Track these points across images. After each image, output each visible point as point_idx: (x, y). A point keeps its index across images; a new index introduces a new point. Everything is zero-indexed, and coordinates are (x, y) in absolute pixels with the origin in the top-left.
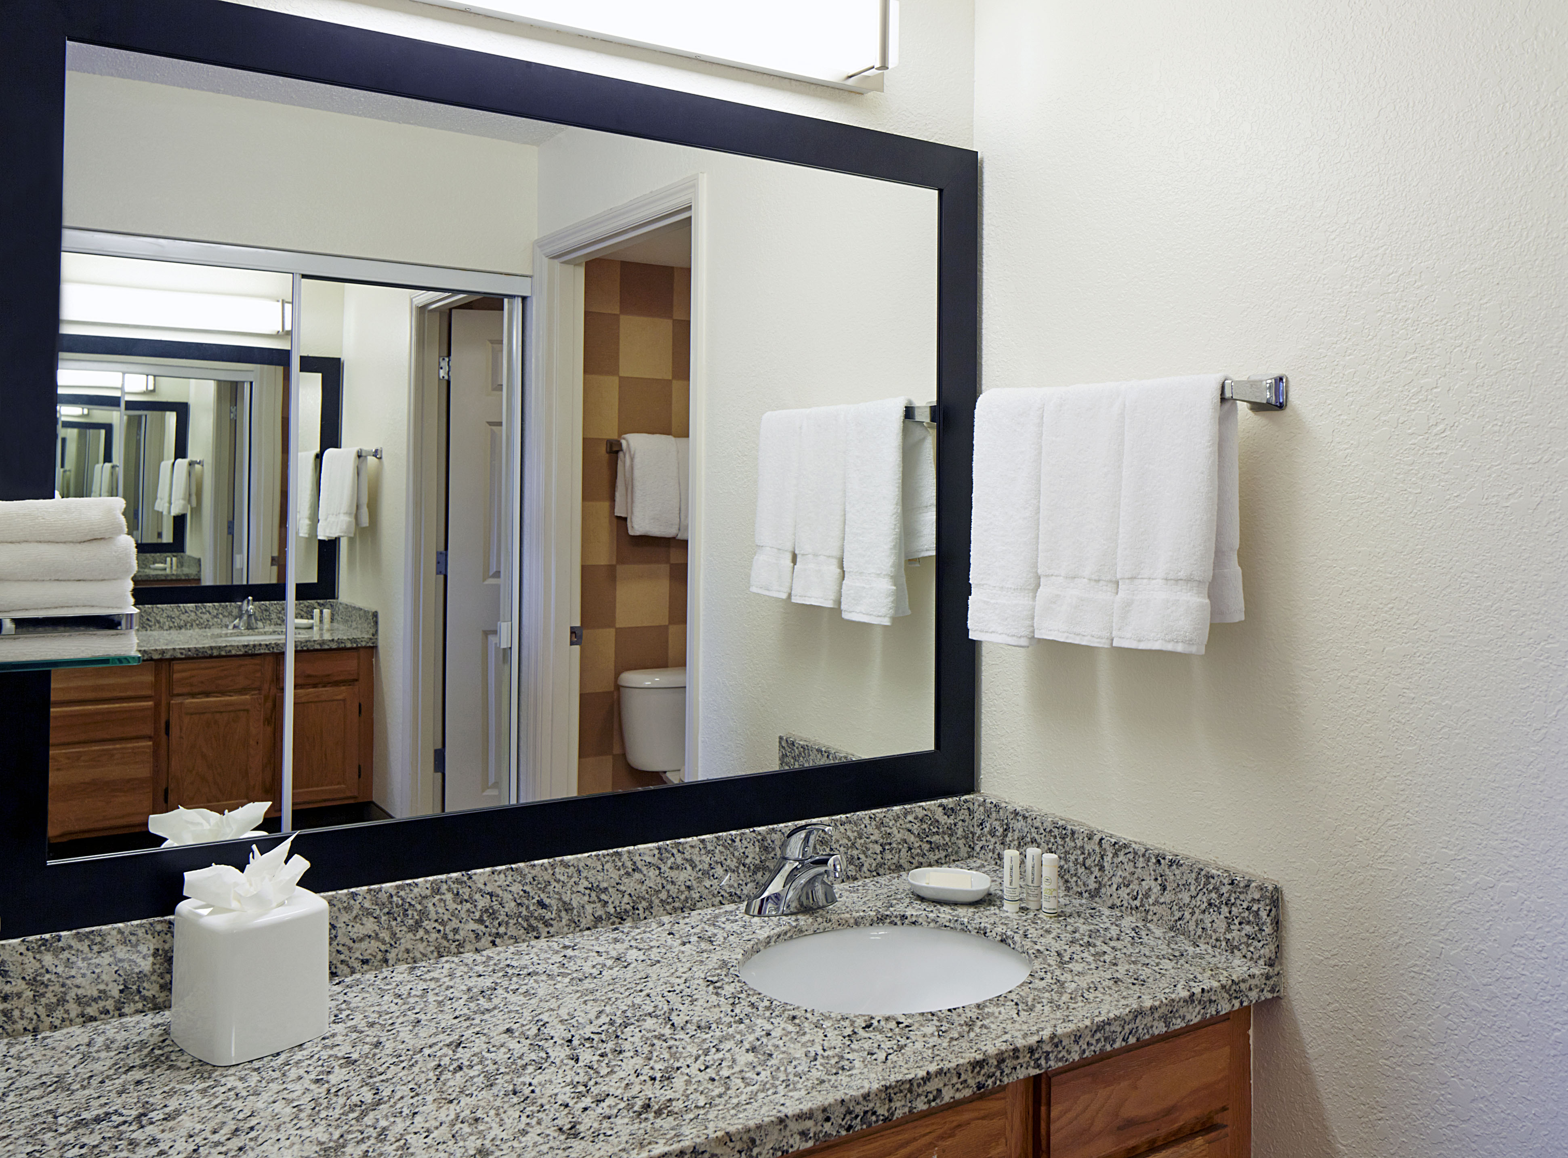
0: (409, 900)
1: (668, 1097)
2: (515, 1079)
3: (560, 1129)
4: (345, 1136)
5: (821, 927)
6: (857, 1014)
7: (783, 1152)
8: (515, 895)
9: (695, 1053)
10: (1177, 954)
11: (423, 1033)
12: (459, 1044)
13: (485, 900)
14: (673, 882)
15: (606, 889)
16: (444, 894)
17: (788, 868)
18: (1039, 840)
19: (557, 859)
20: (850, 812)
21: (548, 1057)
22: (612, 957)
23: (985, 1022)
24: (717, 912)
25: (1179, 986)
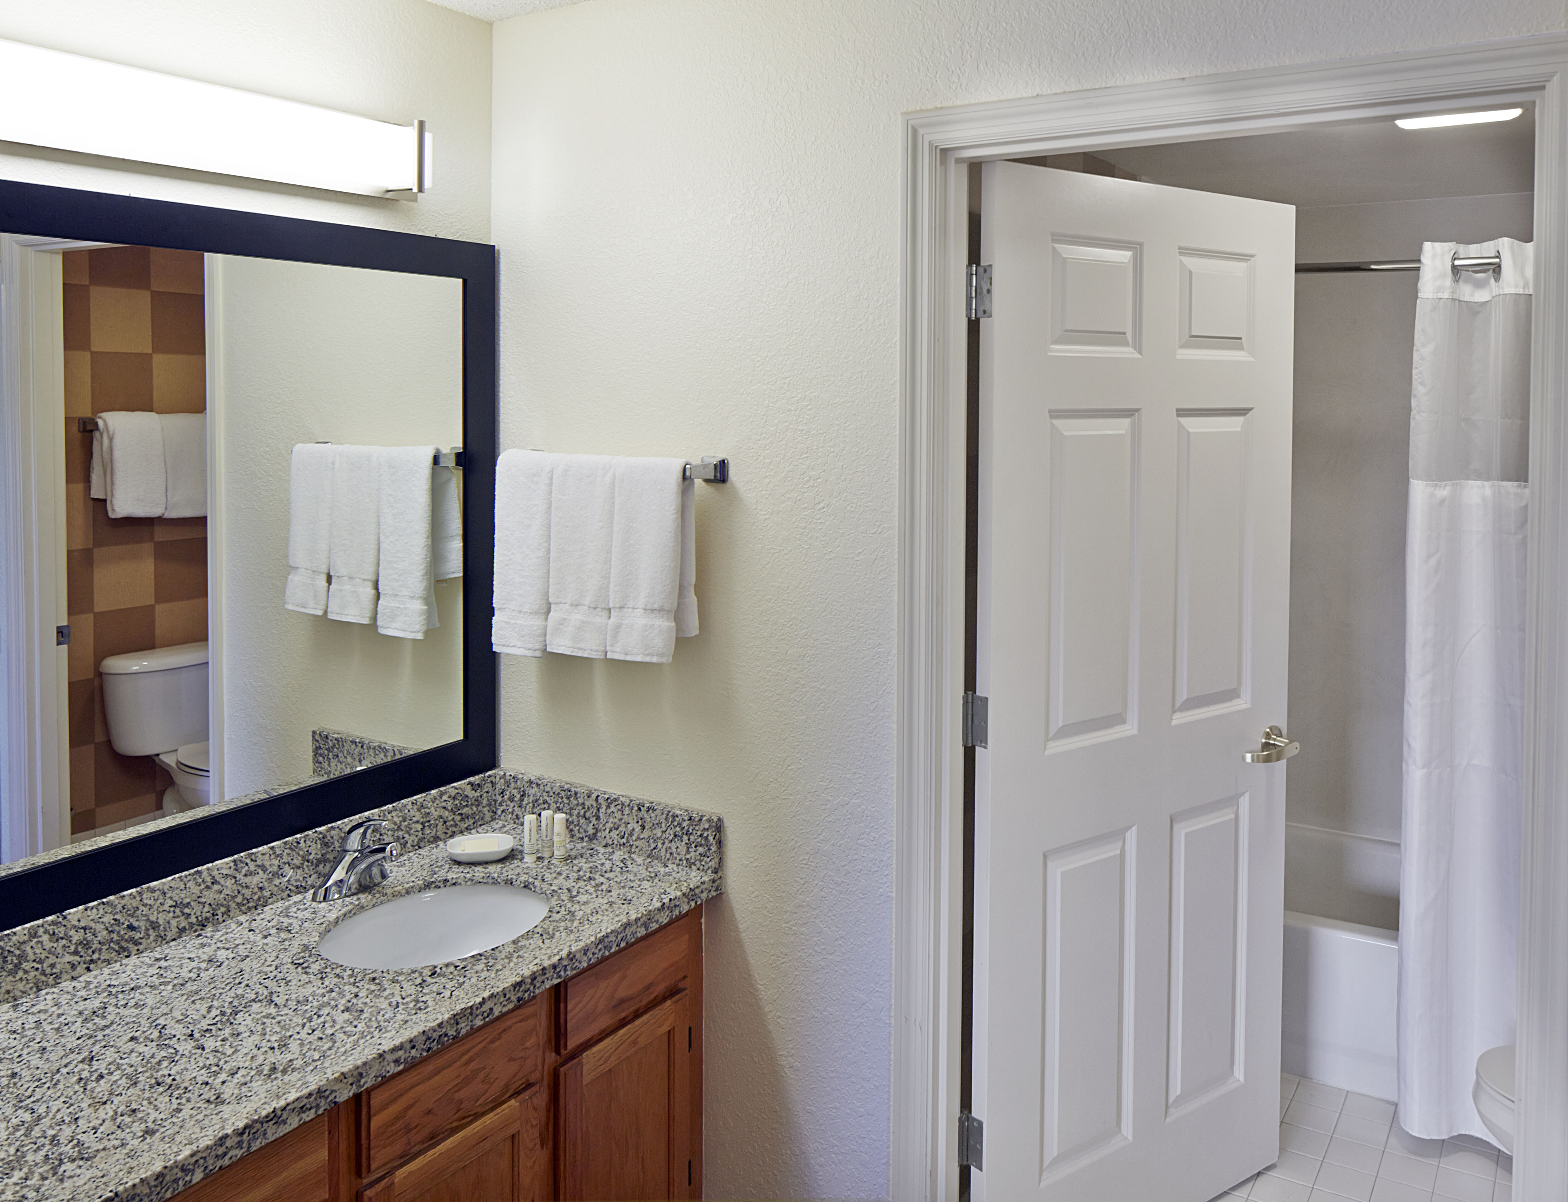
0: (8, 948)
1: (289, 1059)
2: (155, 1074)
3: (208, 1101)
4: (21, 1149)
5: (379, 901)
6: (423, 966)
7: (382, 1078)
8: (107, 925)
9: (300, 1022)
10: (653, 875)
11: (53, 1057)
12: (92, 1058)
13: (79, 934)
14: (247, 887)
15: (189, 903)
16: (41, 936)
17: (348, 859)
18: (549, 802)
19: (144, 886)
20: (395, 802)
21: (177, 1051)
22: (204, 961)
23: (520, 953)
24: (287, 904)
25: (655, 900)
